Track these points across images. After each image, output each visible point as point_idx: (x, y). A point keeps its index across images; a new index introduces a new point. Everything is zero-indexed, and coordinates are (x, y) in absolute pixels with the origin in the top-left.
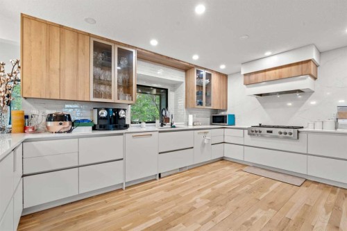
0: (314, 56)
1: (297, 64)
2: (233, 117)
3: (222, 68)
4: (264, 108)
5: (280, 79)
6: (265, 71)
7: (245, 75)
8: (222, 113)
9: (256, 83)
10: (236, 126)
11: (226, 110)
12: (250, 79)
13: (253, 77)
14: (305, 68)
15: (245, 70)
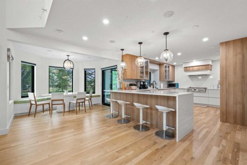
0: (210, 63)
1: (205, 65)
2: (178, 84)
3: (175, 64)
4: (192, 80)
5: (199, 70)
6: (193, 67)
7: (185, 67)
8: (173, 83)
9: (189, 71)
10: (179, 88)
11: (174, 81)
12: (186, 69)
13: (188, 68)
14: (208, 67)
15: (184, 66)
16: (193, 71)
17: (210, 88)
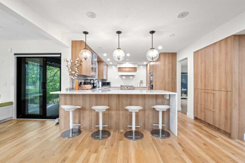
5: (129, 71)
9: (122, 71)
12: (120, 69)
13: (121, 69)
14: (135, 69)
15: (118, 66)
16: (125, 71)
17: (137, 86)
